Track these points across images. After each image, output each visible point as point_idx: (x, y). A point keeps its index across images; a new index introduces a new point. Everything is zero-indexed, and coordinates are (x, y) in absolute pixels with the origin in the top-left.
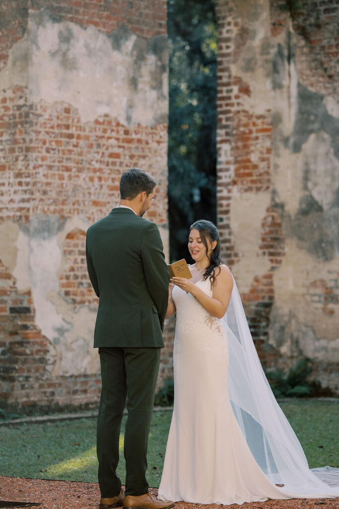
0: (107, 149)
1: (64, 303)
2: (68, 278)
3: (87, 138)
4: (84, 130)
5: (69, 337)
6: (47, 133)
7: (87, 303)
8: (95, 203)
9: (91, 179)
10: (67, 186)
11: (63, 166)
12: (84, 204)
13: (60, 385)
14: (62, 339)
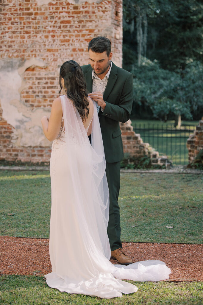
0: (60, 18)
1: (24, 106)
2: (27, 93)
3: (43, 14)
4: (41, 10)
5: (27, 125)
6: (12, 14)
7: (42, 107)
8: (49, 50)
9: (47, 37)
10: (27, 42)
11: (24, 31)
12: (40, 51)
13: (22, 151)
14: (22, 126)
